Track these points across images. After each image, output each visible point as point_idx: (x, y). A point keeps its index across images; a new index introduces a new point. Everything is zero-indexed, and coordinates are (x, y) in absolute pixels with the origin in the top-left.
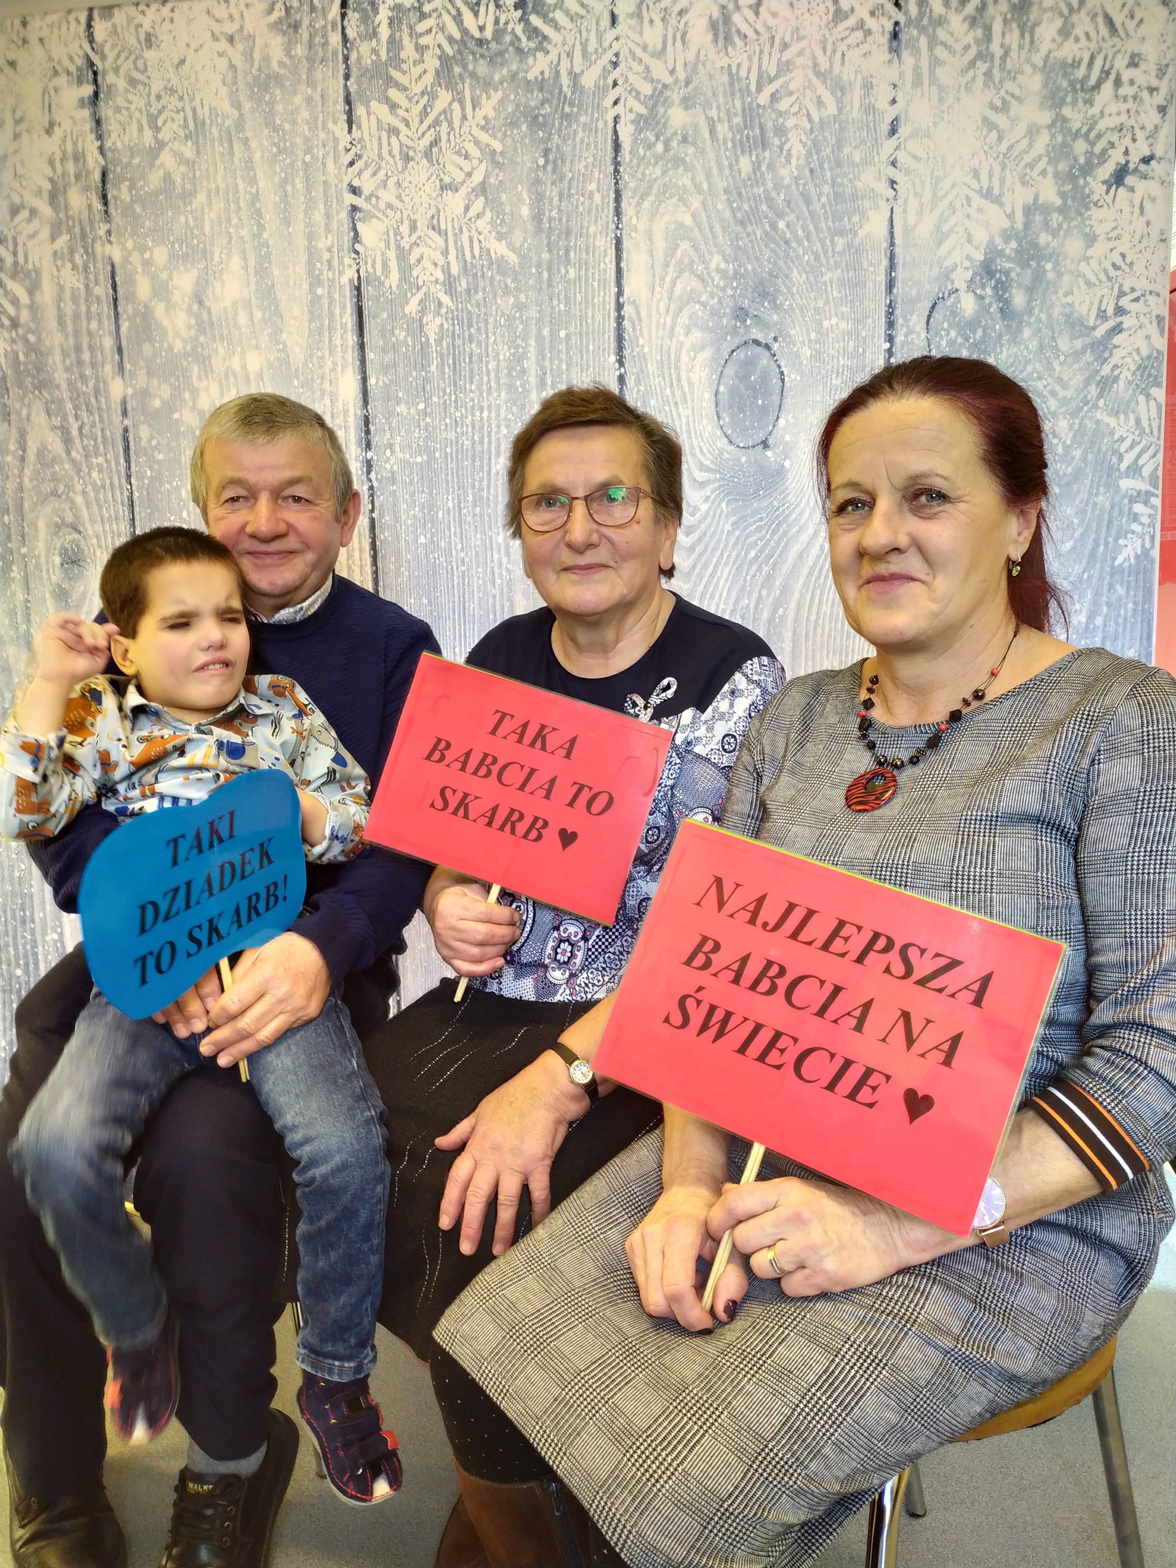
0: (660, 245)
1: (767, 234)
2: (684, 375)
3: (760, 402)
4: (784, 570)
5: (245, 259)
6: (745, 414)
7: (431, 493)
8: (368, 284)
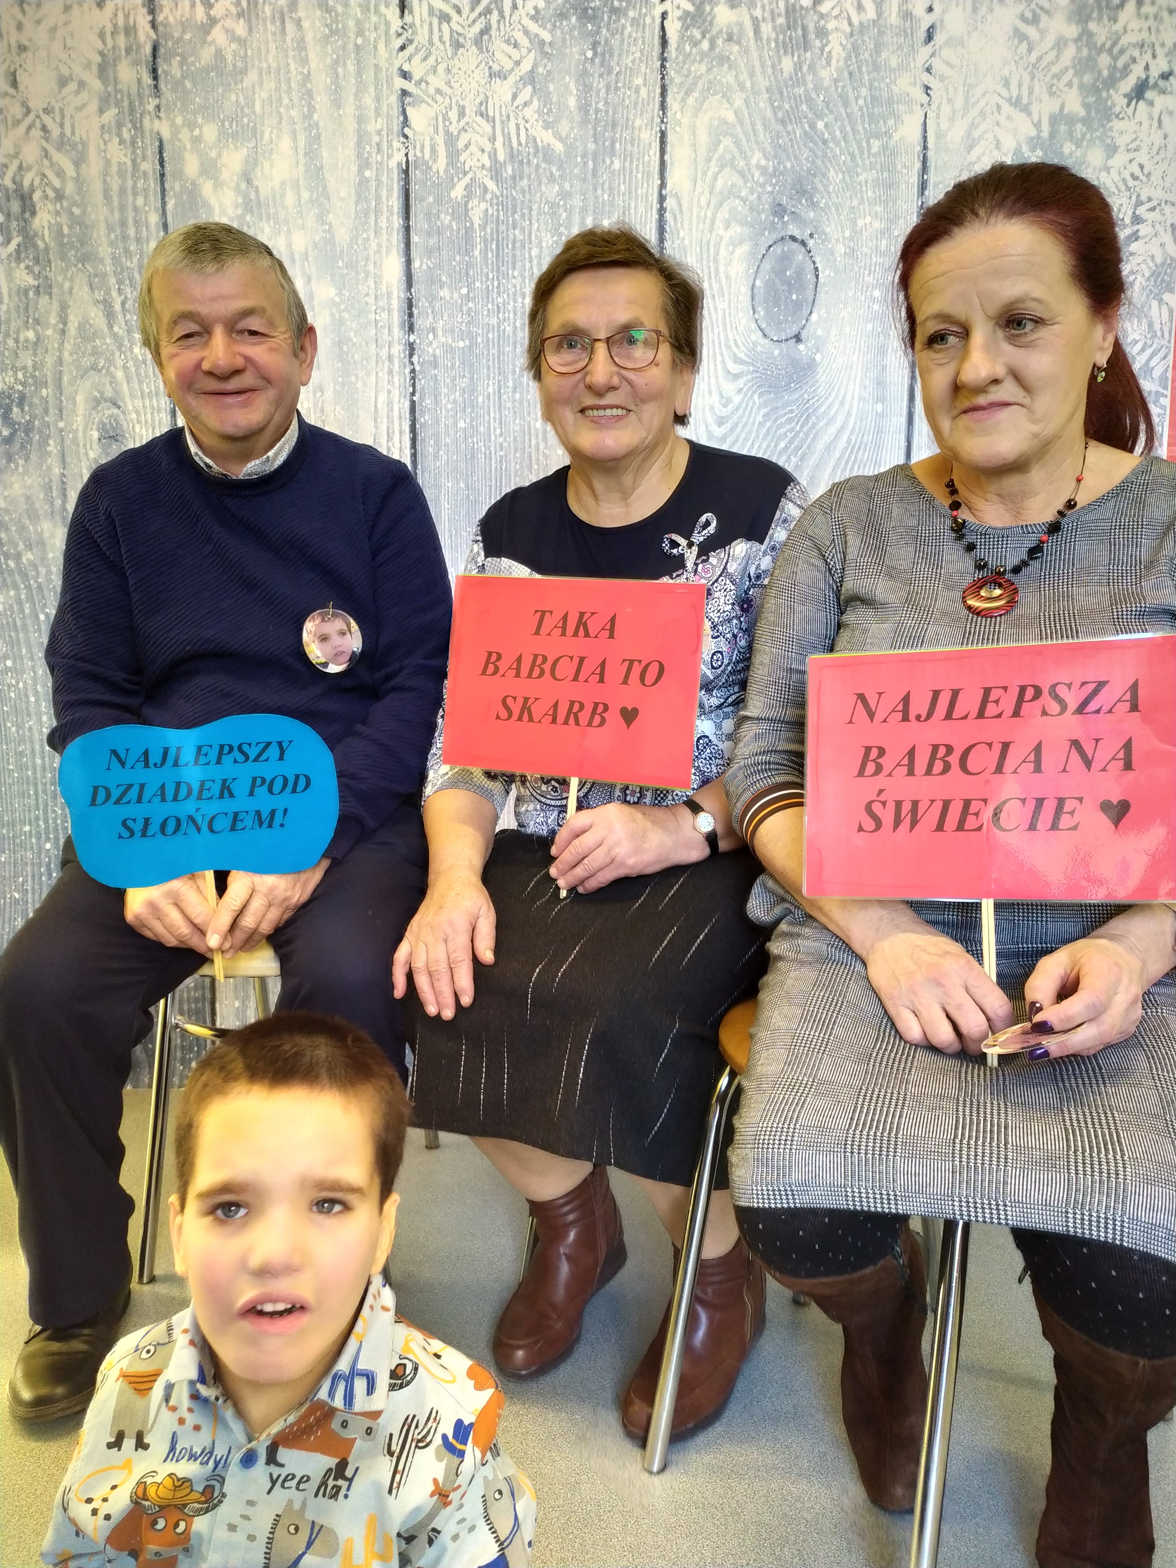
0: (703, 139)
1: (806, 133)
2: (722, 268)
3: (794, 297)
4: (811, 462)
5: (295, 139)
6: (780, 308)
7: (472, 378)
8: (416, 168)
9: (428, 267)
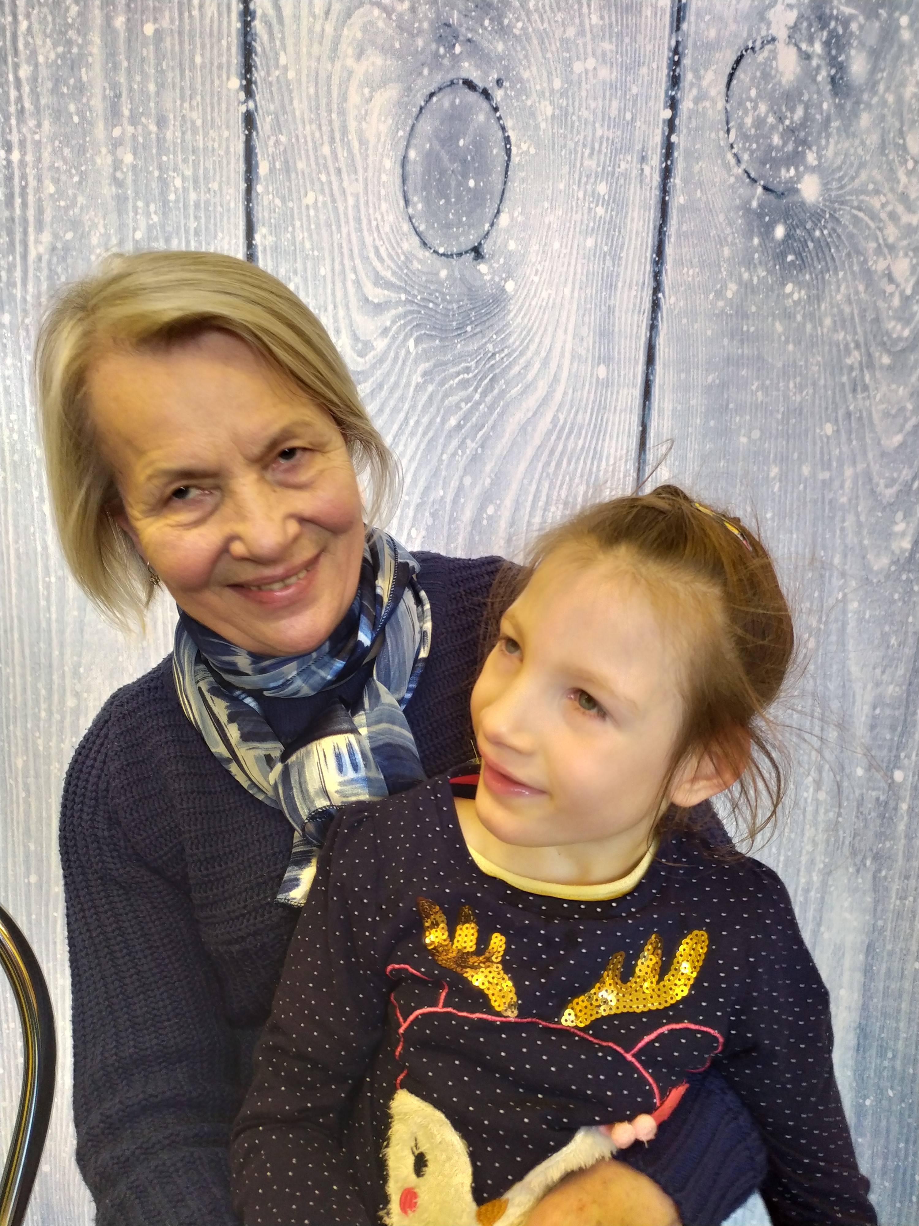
2: (352, 125)
3: (472, 183)
4: (498, 451)
6: (448, 201)
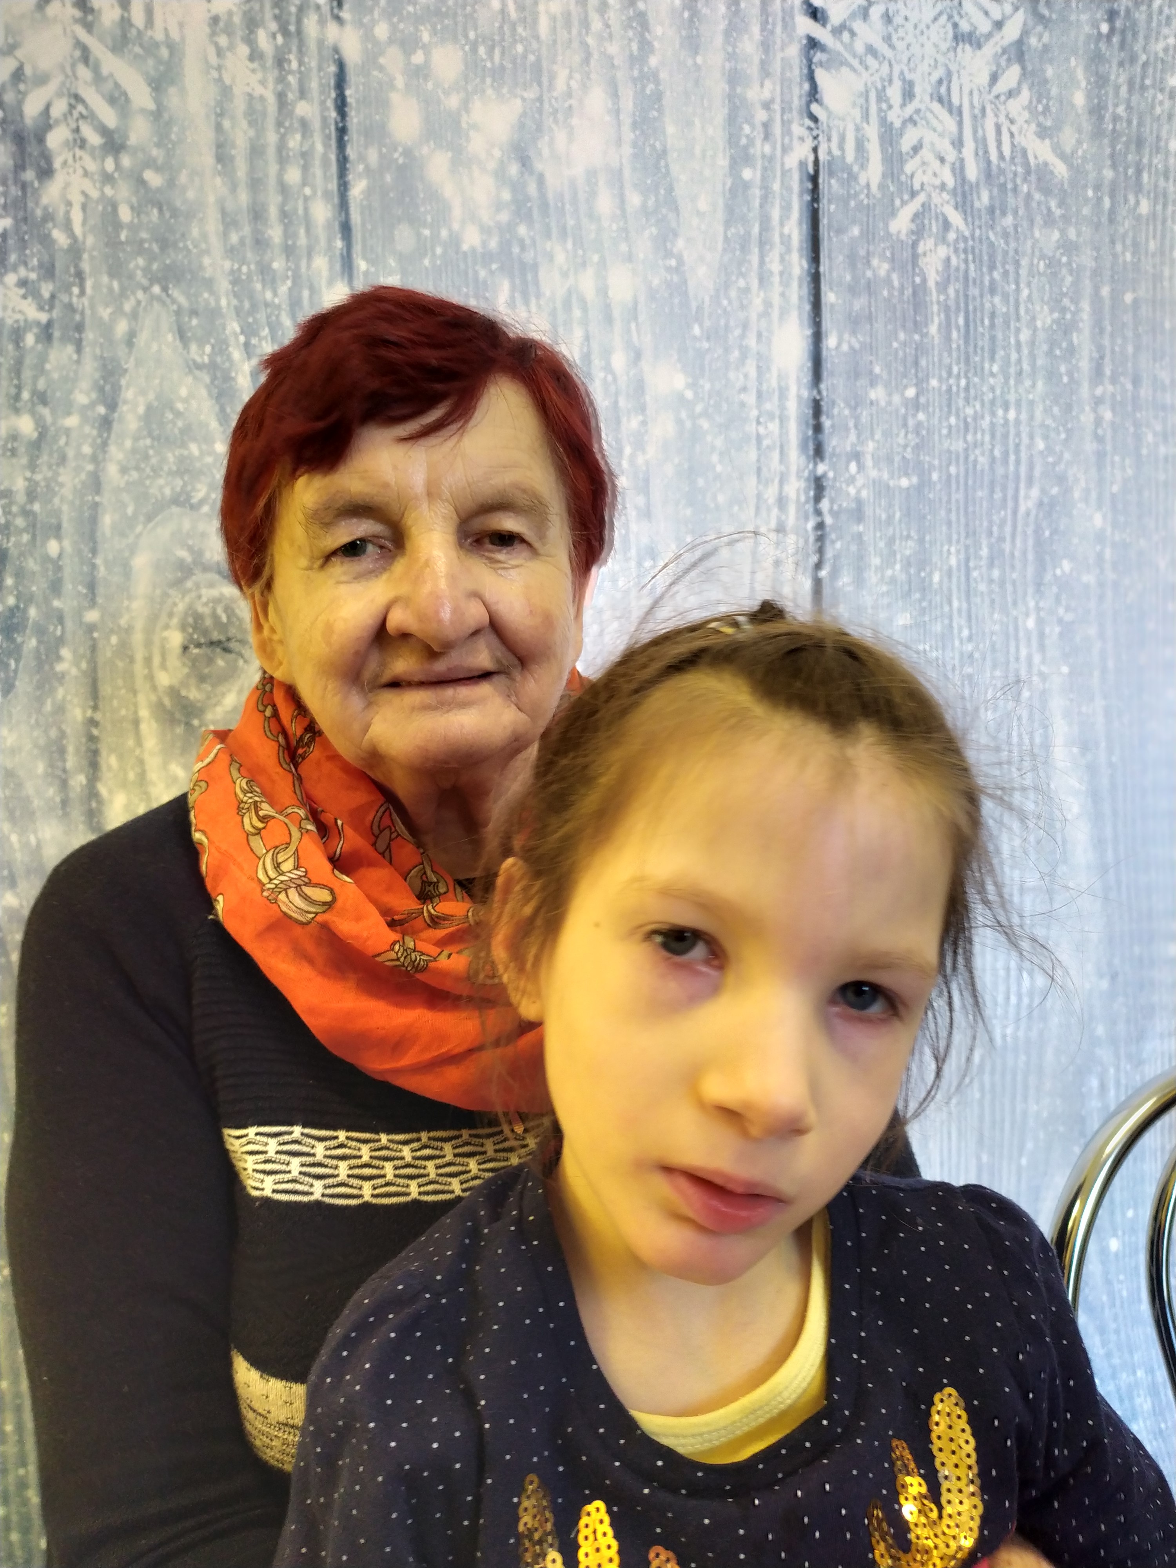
5: (615, 96)
8: (831, 174)
9: (852, 348)
